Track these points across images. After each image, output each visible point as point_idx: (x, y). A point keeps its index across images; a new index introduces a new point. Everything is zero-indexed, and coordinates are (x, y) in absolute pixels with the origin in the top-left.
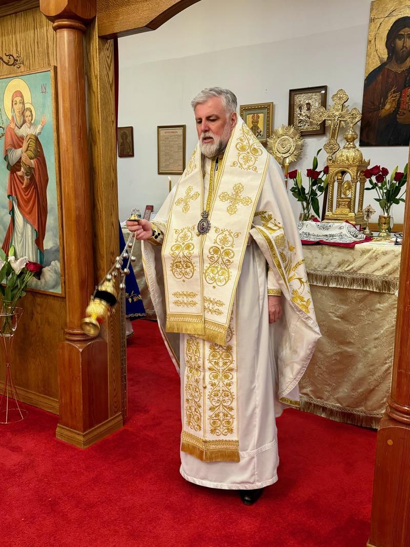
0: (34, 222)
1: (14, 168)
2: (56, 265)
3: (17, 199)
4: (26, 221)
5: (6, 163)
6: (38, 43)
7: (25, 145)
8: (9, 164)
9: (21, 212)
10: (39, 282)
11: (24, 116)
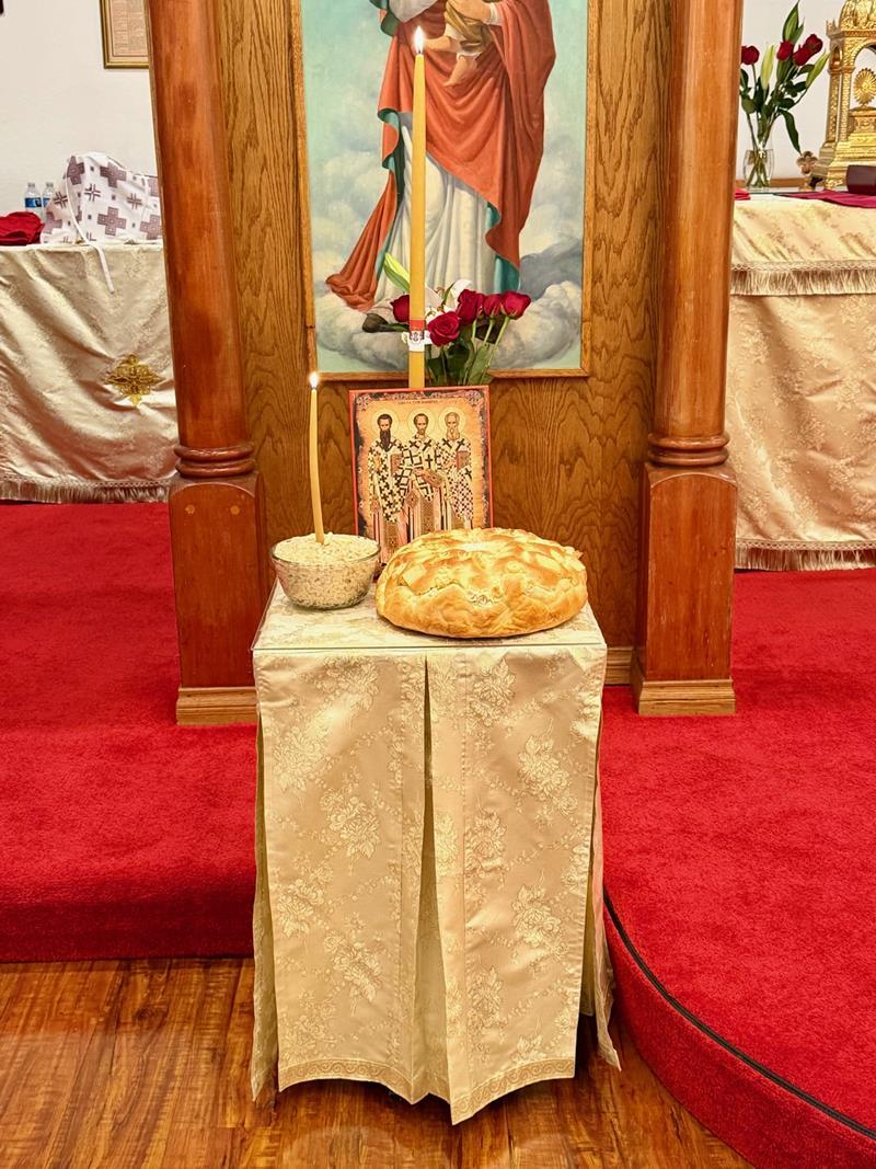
8: (389, 15)
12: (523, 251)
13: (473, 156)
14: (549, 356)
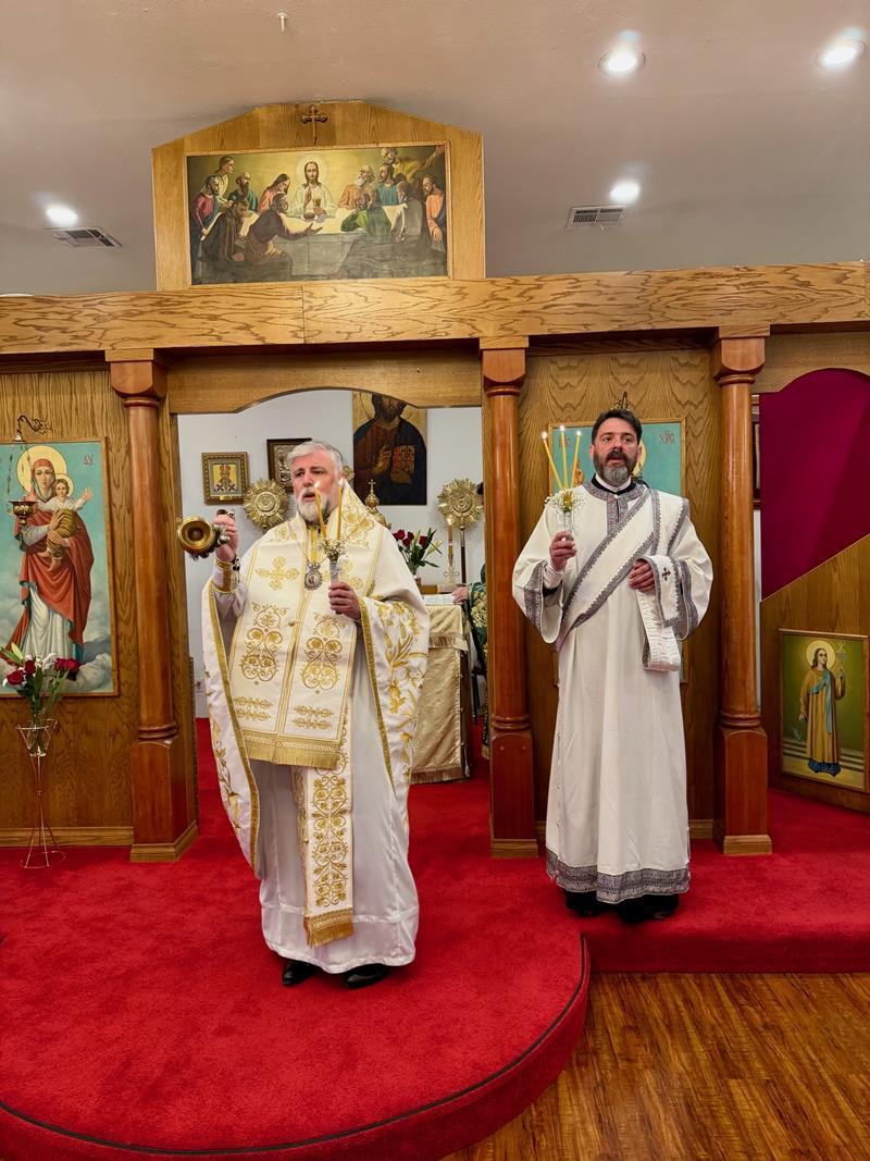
0: (67, 610)
1: (32, 550)
2: (106, 659)
3: (37, 584)
4: (52, 610)
5: (19, 543)
6: (77, 409)
7: (54, 522)
8: (23, 543)
9: (44, 601)
10: (74, 683)
11: (53, 489)
12: (85, 640)
13: (61, 599)
14: (99, 686)
